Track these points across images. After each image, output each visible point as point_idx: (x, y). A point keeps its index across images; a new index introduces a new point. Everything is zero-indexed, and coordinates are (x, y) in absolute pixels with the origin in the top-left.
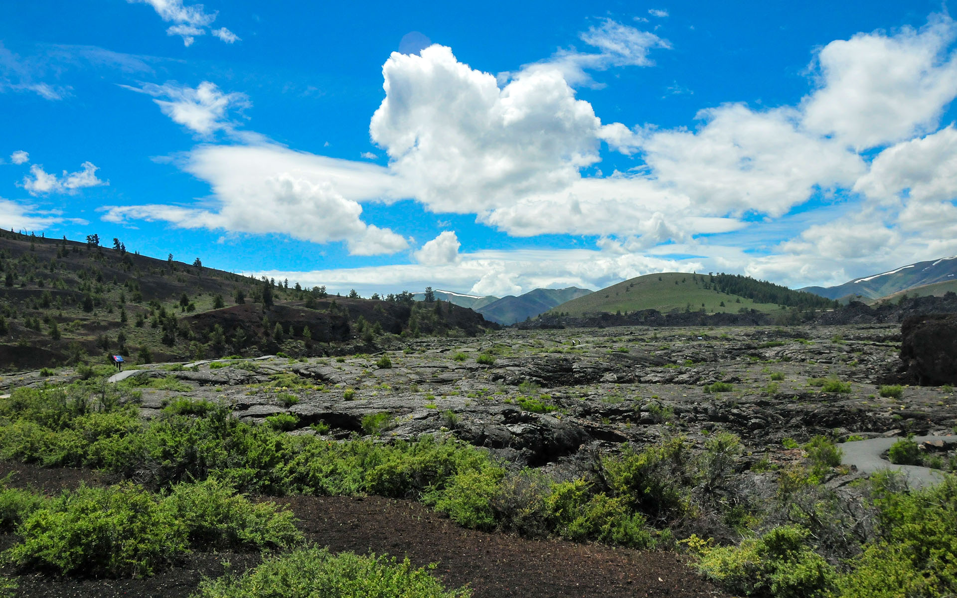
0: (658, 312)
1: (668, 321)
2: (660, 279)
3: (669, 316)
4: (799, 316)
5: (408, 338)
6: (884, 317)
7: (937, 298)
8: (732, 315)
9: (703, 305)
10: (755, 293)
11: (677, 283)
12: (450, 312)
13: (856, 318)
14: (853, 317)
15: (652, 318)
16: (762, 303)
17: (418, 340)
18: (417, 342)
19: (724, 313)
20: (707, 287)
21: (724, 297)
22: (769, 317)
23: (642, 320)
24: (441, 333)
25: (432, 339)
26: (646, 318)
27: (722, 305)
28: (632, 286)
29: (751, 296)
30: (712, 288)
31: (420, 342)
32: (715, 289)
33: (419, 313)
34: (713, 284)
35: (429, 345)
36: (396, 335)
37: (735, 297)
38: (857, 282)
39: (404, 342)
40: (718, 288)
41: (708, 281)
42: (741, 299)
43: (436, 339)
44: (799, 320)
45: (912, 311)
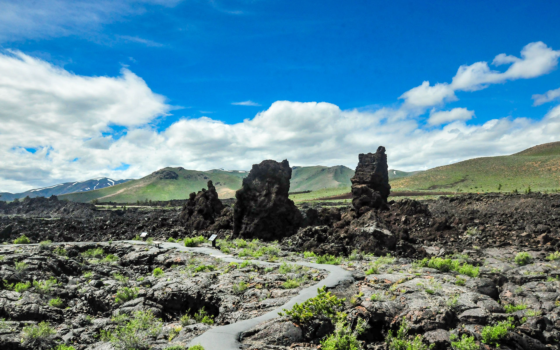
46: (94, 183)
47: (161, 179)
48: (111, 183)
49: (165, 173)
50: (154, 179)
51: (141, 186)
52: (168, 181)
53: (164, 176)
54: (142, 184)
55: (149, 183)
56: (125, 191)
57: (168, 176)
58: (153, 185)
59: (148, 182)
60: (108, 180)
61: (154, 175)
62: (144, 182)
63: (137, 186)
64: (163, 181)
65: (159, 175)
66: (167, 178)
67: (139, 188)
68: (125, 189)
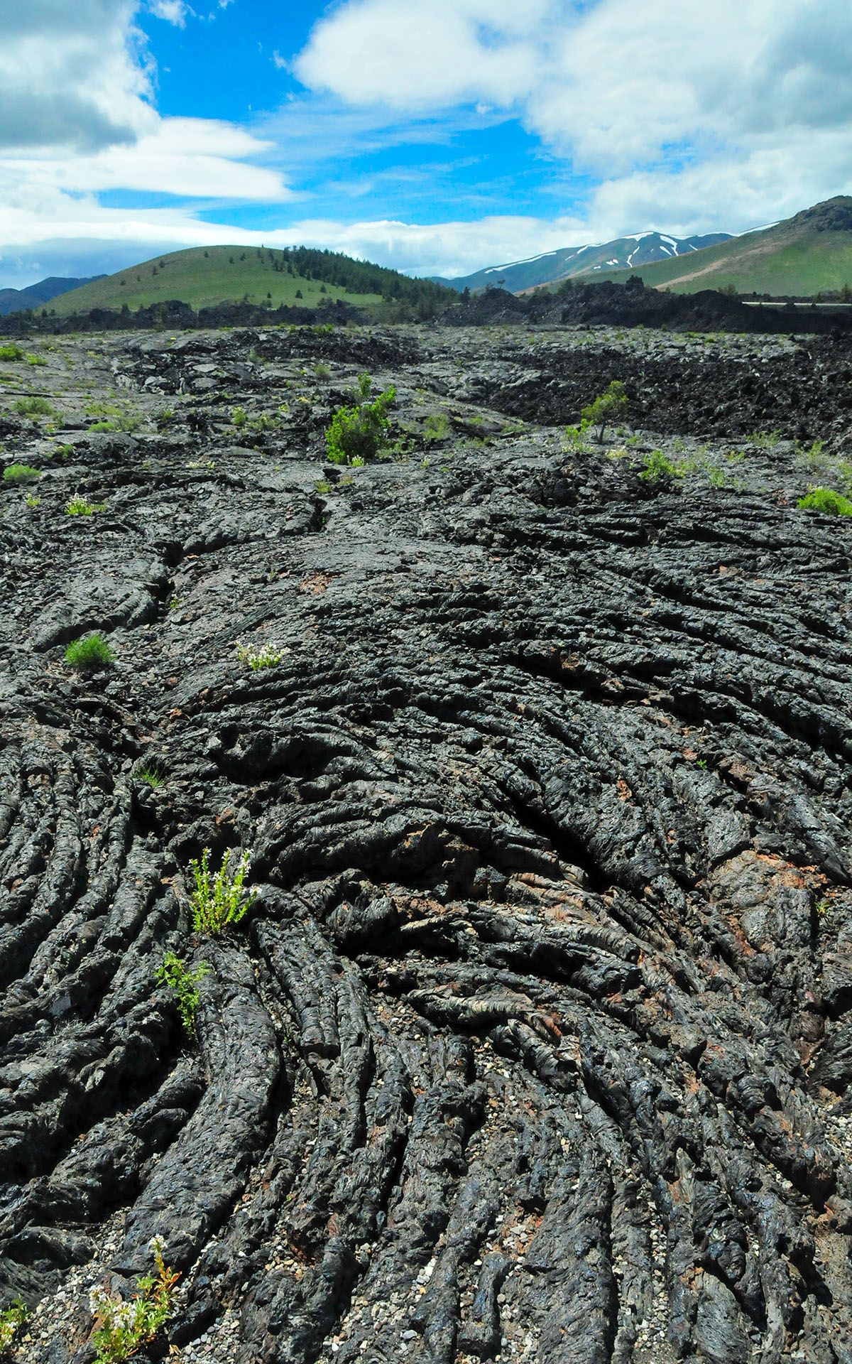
0: (187, 306)
1: (200, 320)
2: (206, 255)
3: (203, 312)
6: (540, 315)
7: (617, 285)
8: (305, 310)
9: (269, 296)
10: (349, 277)
11: (231, 261)
13: (497, 316)
14: (493, 313)
15: (175, 314)
16: (359, 293)
20: (277, 268)
21: (302, 283)
22: (364, 313)
27: (299, 295)
28: (162, 265)
29: (343, 283)
30: (285, 270)
32: (290, 271)
34: (287, 264)
37: (319, 284)
38: (490, 272)
40: (294, 270)
41: (281, 259)
42: (328, 286)
44: (410, 319)
45: (581, 305)
46: (627, 248)
47: (820, 229)
48: (668, 246)
49: (831, 214)
50: (801, 232)
51: (766, 250)
52: (840, 236)
53: (830, 223)
54: (768, 247)
55: (789, 243)
56: (724, 266)
57: (840, 223)
58: (798, 248)
59: (786, 240)
60: (662, 238)
61: (802, 219)
62: (775, 240)
63: (757, 251)
64: (825, 236)
65: (814, 221)
66: (837, 228)
67: (763, 256)
68: (725, 259)
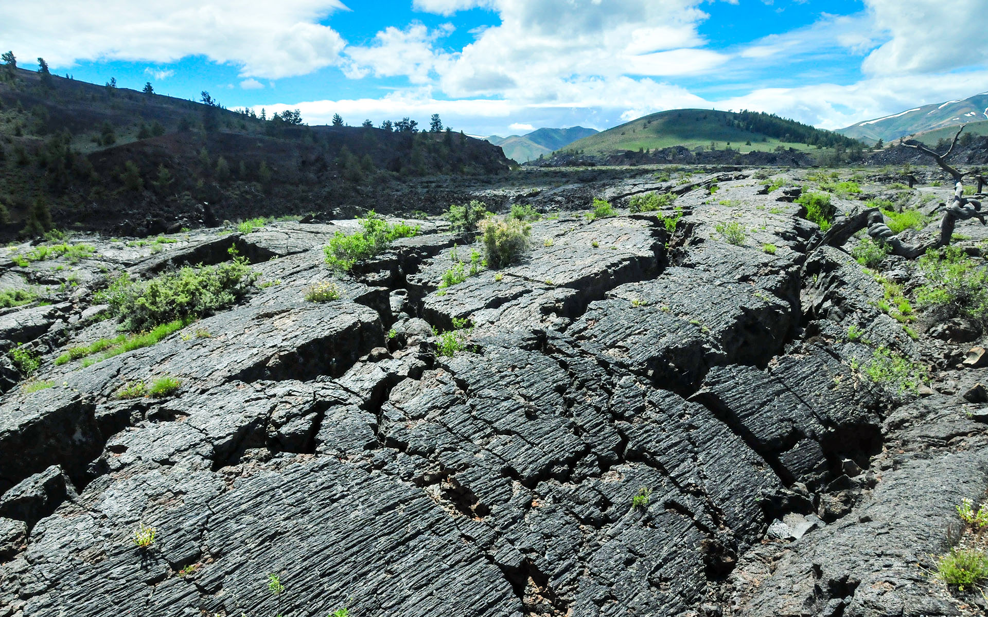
0: (687, 150)
1: (698, 159)
2: (679, 116)
3: (698, 155)
4: (844, 156)
5: (410, 178)
9: (729, 144)
11: (697, 120)
12: (463, 143)
13: (914, 159)
16: (790, 142)
17: (424, 179)
18: (422, 183)
19: (759, 152)
20: (730, 124)
22: (809, 156)
23: (670, 158)
24: (454, 169)
25: (444, 177)
26: (674, 156)
28: (649, 122)
29: (778, 135)
30: (735, 126)
31: (427, 182)
32: (738, 127)
33: (424, 144)
35: (440, 187)
36: (394, 173)
38: (862, 125)
39: (404, 182)
40: (742, 126)
42: (768, 138)
43: (448, 177)
44: (844, 161)
